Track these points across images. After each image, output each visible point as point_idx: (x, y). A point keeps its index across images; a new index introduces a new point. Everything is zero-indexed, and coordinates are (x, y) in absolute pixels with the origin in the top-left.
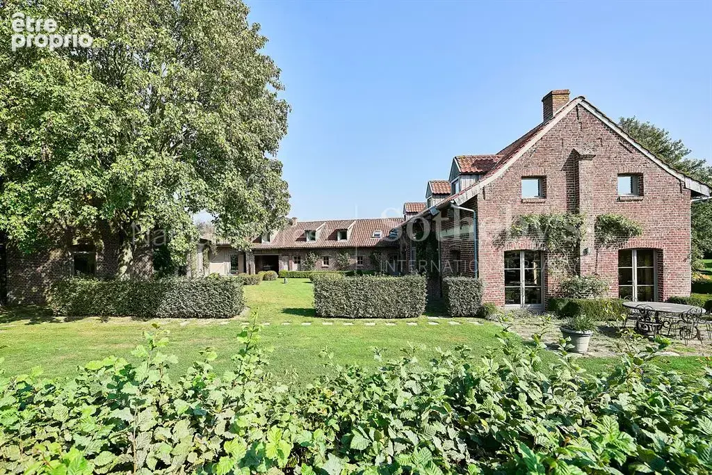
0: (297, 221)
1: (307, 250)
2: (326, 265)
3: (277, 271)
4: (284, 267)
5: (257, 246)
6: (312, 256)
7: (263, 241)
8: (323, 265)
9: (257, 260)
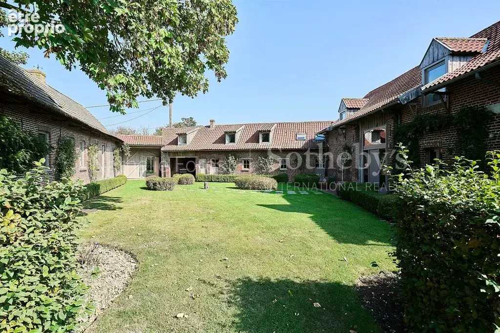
0: (215, 124)
1: (227, 153)
2: (247, 169)
3: (194, 174)
4: (200, 170)
5: (173, 148)
6: (231, 159)
7: (179, 143)
8: (243, 169)
9: (173, 162)
